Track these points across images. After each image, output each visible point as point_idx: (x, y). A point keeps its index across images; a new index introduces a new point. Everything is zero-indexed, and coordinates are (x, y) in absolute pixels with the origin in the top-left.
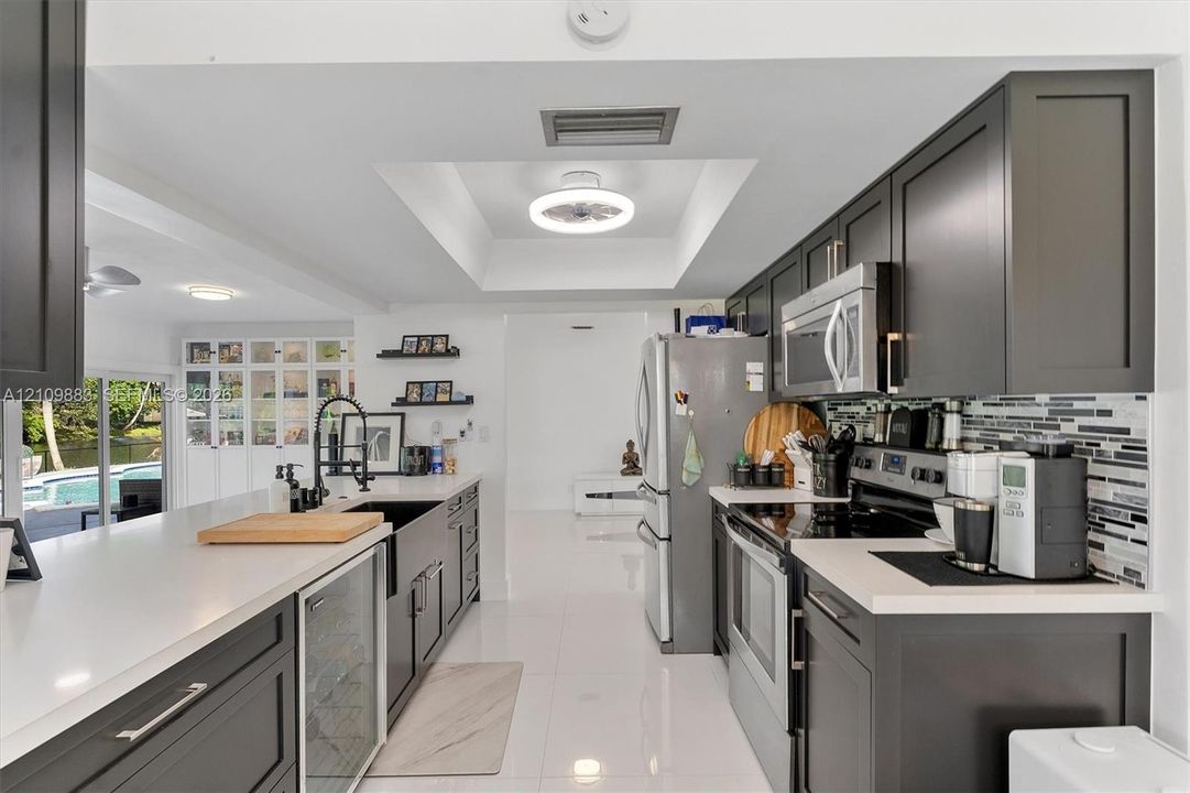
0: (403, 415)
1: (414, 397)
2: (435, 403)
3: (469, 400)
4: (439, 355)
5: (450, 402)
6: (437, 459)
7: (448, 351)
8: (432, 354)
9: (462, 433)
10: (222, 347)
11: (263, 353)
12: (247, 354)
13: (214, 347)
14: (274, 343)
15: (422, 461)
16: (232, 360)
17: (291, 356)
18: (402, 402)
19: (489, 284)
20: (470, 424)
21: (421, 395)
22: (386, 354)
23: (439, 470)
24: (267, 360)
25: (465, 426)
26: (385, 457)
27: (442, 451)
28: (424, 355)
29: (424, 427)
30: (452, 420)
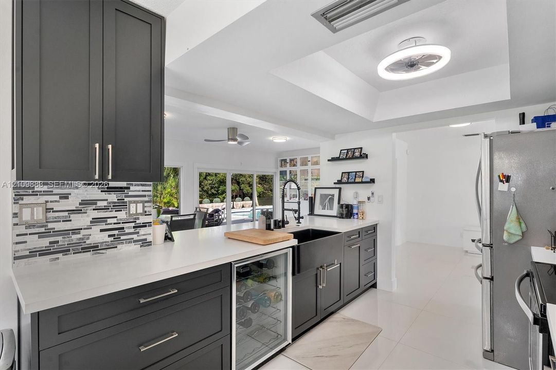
0: (340, 189)
1: (345, 179)
2: (355, 183)
3: (372, 181)
4: (357, 158)
5: (362, 182)
6: (355, 211)
7: (361, 155)
8: (353, 158)
9: (369, 198)
10: (291, 160)
11: (305, 162)
12: (299, 164)
13: (288, 161)
14: (307, 157)
15: (348, 212)
16: (294, 165)
17: (315, 162)
18: (340, 182)
19: (377, 118)
20: (373, 194)
21: (348, 178)
22: (333, 159)
23: (356, 217)
24: (306, 165)
25: (370, 195)
26: (331, 208)
27: (358, 208)
28: (350, 159)
29: (350, 195)
30: (363, 192)
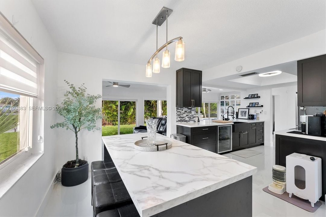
0: (249, 109)
1: (251, 105)
2: (255, 107)
3: (262, 106)
4: (256, 98)
5: (258, 107)
6: (255, 117)
7: (257, 97)
8: (254, 98)
9: (261, 112)
10: (226, 96)
11: (233, 97)
12: (230, 98)
13: (225, 97)
14: (234, 95)
15: (252, 117)
16: (228, 99)
17: (238, 97)
18: (249, 106)
19: (262, 85)
20: (262, 111)
21: (252, 105)
22: (246, 98)
23: (255, 119)
24: (233, 98)
25: (261, 111)
26: (245, 116)
27: (256, 116)
28: (253, 98)
29: (253, 111)
30: (258, 110)
